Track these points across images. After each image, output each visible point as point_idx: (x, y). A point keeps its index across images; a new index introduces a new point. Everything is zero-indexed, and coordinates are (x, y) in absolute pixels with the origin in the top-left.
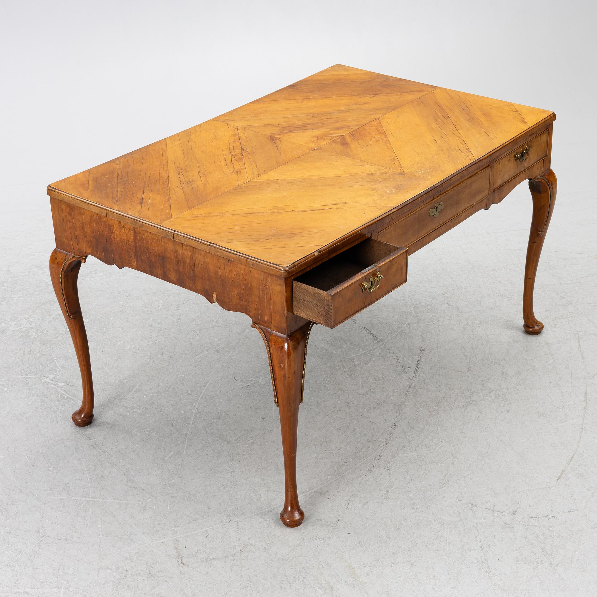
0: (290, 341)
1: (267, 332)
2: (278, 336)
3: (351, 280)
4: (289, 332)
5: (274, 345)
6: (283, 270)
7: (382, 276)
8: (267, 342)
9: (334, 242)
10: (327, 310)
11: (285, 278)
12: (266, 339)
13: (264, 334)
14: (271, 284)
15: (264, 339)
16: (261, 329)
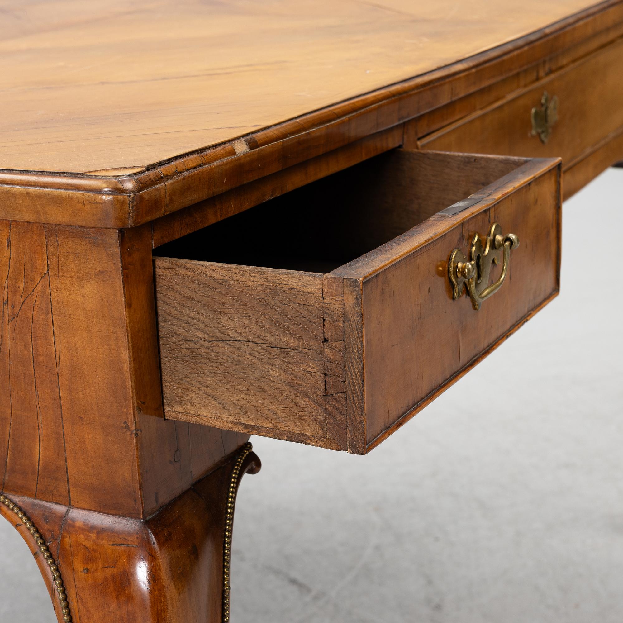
0: (161, 544)
1: (50, 516)
2: (100, 531)
3: (410, 236)
4: (152, 505)
5: (87, 571)
6: (108, 193)
7: (512, 236)
8: (54, 563)
9: (298, 120)
10: (333, 362)
11: (122, 232)
12: (48, 550)
13: (37, 531)
14: (54, 282)
15: (35, 555)
16: (20, 509)
